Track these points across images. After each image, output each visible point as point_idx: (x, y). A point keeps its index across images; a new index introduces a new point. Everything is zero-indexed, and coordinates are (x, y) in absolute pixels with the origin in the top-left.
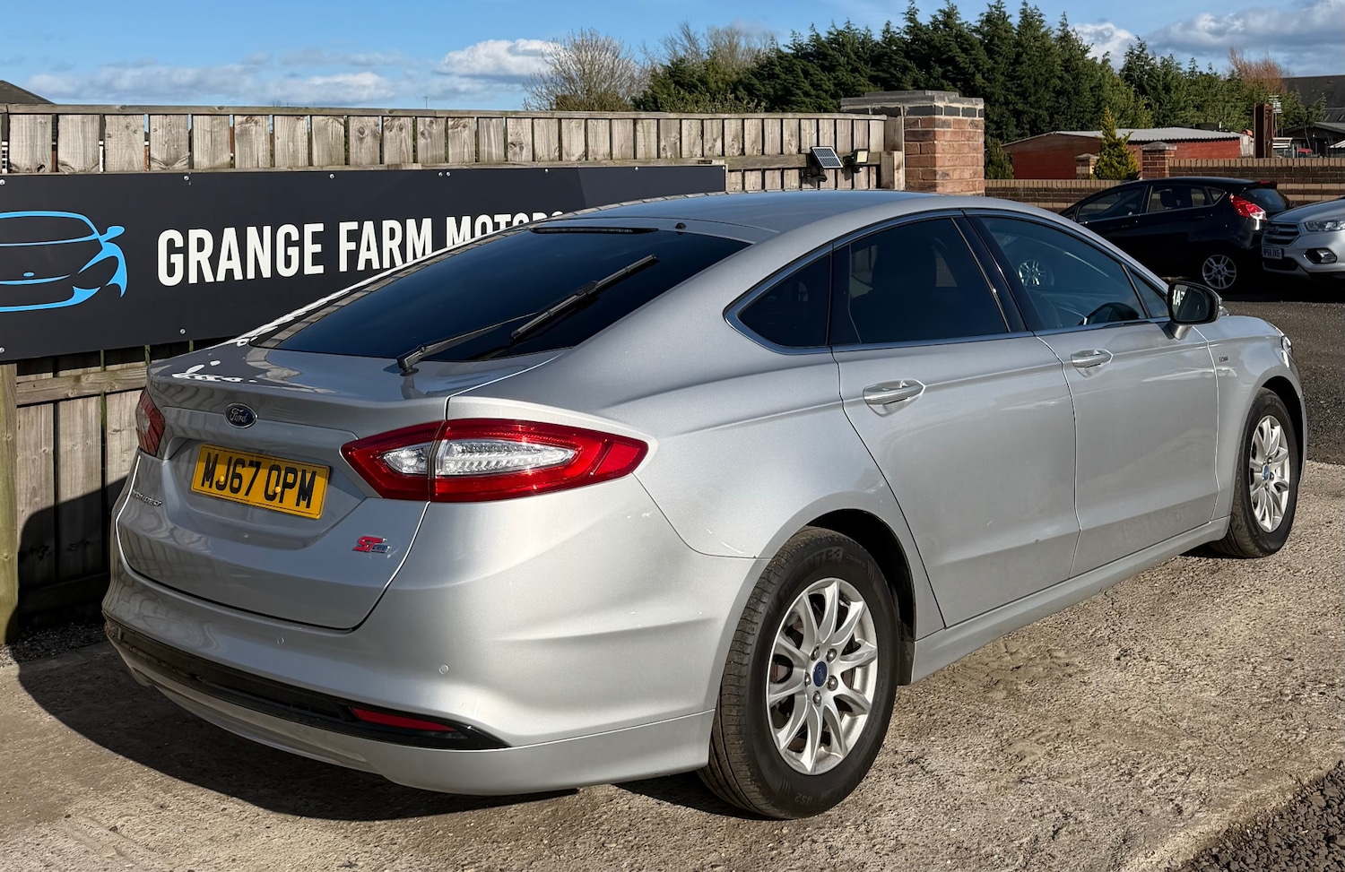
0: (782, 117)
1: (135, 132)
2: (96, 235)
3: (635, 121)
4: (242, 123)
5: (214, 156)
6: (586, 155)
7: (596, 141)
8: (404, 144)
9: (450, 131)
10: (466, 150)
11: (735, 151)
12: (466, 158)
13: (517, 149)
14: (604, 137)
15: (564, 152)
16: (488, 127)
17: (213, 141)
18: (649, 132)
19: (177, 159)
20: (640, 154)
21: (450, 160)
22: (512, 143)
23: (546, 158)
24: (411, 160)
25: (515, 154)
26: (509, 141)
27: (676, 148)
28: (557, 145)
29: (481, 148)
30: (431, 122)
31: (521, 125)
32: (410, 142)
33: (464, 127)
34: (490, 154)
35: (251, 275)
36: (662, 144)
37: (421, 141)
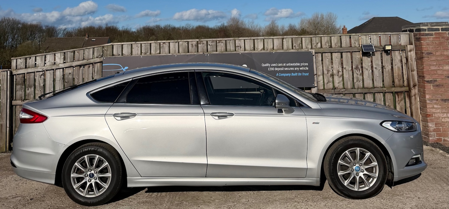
0: (350, 35)
1: (139, 47)
2: (122, 69)
3: (283, 39)
4: (162, 44)
5: (156, 51)
6: (264, 49)
7: (267, 45)
8: (204, 47)
9: (217, 44)
10: (222, 48)
11: (327, 46)
12: (223, 50)
13: (239, 48)
14: (271, 44)
15: (255, 48)
16: (230, 42)
17: (156, 48)
18: (288, 42)
19: (147, 53)
20: (285, 47)
21: (218, 51)
22: (238, 46)
23: (249, 50)
24: (206, 51)
25: (238, 49)
26: (236, 46)
27: (300, 46)
28: (253, 46)
29: (227, 48)
30: (212, 42)
31: (240, 41)
32: (206, 47)
33: (222, 42)
34: (230, 49)
36: (294, 45)
37: (209, 47)
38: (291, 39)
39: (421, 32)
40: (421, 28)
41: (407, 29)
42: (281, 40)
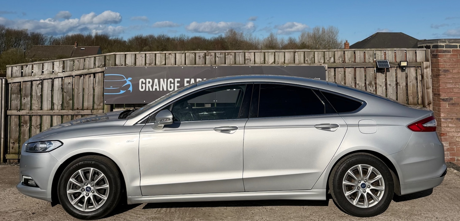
0: (364, 50)
1: (143, 57)
2: (126, 79)
3: (295, 52)
4: (168, 55)
5: (161, 62)
6: (274, 62)
7: (278, 58)
8: (212, 59)
9: (226, 56)
10: (231, 61)
11: (340, 61)
12: (232, 63)
13: (249, 61)
14: (282, 57)
15: (266, 61)
16: (239, 55)
17: (161, 59)
18: (300, 55)
19: (152, 63)
20: (297, 61)
21: (226, 63)
23: (259, 63)
24: (214, 63)
25: (248, 62)
26: (246, 58)
27: (312, 60)
28: (263, 59)
29: (236, 60)
30: (220, 54)
31: (250, 54)
32: (214, 59)
33: (231, 55)
34: (239, 62)
35: (161, 90)
36: (306, 59)
37: (217, 59)
38: (303, 52)
39: (439, 49)
40: (439, 44)
41: (423, 45)
42: (292, 54)
